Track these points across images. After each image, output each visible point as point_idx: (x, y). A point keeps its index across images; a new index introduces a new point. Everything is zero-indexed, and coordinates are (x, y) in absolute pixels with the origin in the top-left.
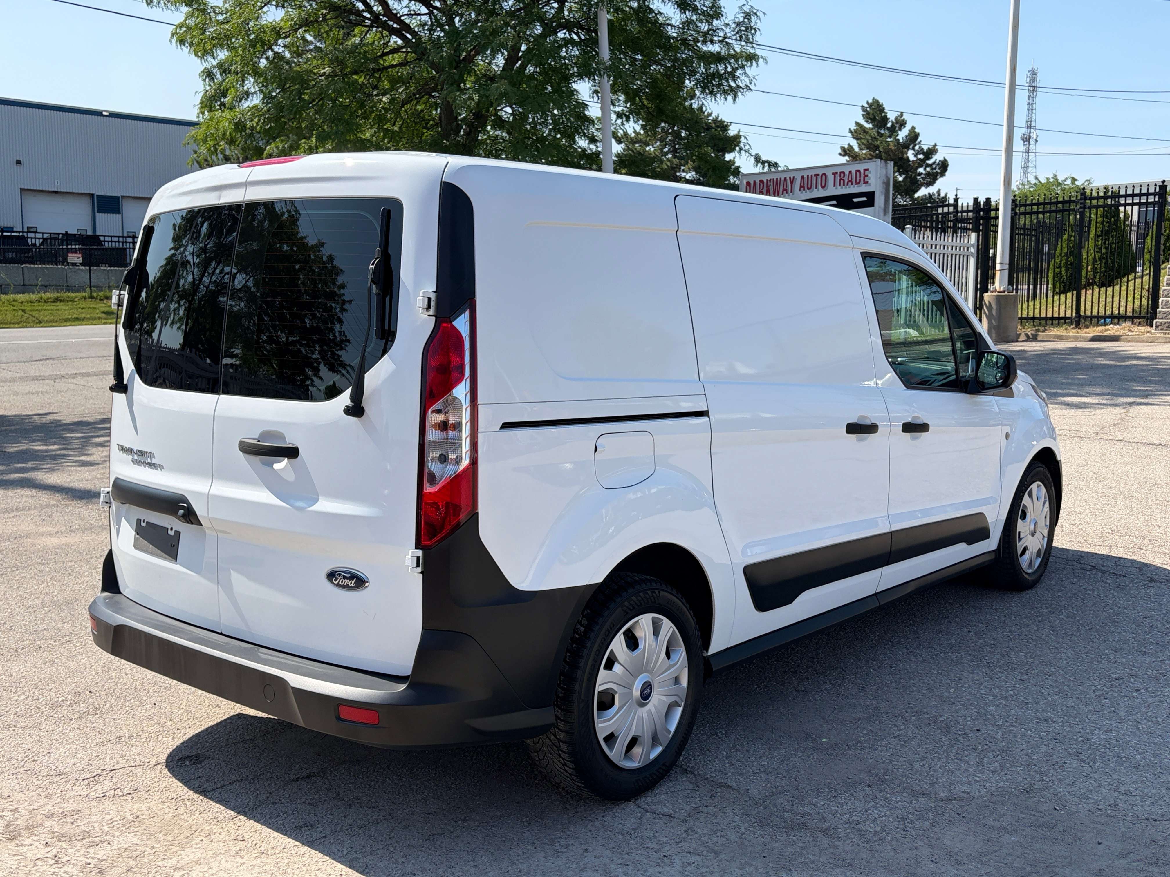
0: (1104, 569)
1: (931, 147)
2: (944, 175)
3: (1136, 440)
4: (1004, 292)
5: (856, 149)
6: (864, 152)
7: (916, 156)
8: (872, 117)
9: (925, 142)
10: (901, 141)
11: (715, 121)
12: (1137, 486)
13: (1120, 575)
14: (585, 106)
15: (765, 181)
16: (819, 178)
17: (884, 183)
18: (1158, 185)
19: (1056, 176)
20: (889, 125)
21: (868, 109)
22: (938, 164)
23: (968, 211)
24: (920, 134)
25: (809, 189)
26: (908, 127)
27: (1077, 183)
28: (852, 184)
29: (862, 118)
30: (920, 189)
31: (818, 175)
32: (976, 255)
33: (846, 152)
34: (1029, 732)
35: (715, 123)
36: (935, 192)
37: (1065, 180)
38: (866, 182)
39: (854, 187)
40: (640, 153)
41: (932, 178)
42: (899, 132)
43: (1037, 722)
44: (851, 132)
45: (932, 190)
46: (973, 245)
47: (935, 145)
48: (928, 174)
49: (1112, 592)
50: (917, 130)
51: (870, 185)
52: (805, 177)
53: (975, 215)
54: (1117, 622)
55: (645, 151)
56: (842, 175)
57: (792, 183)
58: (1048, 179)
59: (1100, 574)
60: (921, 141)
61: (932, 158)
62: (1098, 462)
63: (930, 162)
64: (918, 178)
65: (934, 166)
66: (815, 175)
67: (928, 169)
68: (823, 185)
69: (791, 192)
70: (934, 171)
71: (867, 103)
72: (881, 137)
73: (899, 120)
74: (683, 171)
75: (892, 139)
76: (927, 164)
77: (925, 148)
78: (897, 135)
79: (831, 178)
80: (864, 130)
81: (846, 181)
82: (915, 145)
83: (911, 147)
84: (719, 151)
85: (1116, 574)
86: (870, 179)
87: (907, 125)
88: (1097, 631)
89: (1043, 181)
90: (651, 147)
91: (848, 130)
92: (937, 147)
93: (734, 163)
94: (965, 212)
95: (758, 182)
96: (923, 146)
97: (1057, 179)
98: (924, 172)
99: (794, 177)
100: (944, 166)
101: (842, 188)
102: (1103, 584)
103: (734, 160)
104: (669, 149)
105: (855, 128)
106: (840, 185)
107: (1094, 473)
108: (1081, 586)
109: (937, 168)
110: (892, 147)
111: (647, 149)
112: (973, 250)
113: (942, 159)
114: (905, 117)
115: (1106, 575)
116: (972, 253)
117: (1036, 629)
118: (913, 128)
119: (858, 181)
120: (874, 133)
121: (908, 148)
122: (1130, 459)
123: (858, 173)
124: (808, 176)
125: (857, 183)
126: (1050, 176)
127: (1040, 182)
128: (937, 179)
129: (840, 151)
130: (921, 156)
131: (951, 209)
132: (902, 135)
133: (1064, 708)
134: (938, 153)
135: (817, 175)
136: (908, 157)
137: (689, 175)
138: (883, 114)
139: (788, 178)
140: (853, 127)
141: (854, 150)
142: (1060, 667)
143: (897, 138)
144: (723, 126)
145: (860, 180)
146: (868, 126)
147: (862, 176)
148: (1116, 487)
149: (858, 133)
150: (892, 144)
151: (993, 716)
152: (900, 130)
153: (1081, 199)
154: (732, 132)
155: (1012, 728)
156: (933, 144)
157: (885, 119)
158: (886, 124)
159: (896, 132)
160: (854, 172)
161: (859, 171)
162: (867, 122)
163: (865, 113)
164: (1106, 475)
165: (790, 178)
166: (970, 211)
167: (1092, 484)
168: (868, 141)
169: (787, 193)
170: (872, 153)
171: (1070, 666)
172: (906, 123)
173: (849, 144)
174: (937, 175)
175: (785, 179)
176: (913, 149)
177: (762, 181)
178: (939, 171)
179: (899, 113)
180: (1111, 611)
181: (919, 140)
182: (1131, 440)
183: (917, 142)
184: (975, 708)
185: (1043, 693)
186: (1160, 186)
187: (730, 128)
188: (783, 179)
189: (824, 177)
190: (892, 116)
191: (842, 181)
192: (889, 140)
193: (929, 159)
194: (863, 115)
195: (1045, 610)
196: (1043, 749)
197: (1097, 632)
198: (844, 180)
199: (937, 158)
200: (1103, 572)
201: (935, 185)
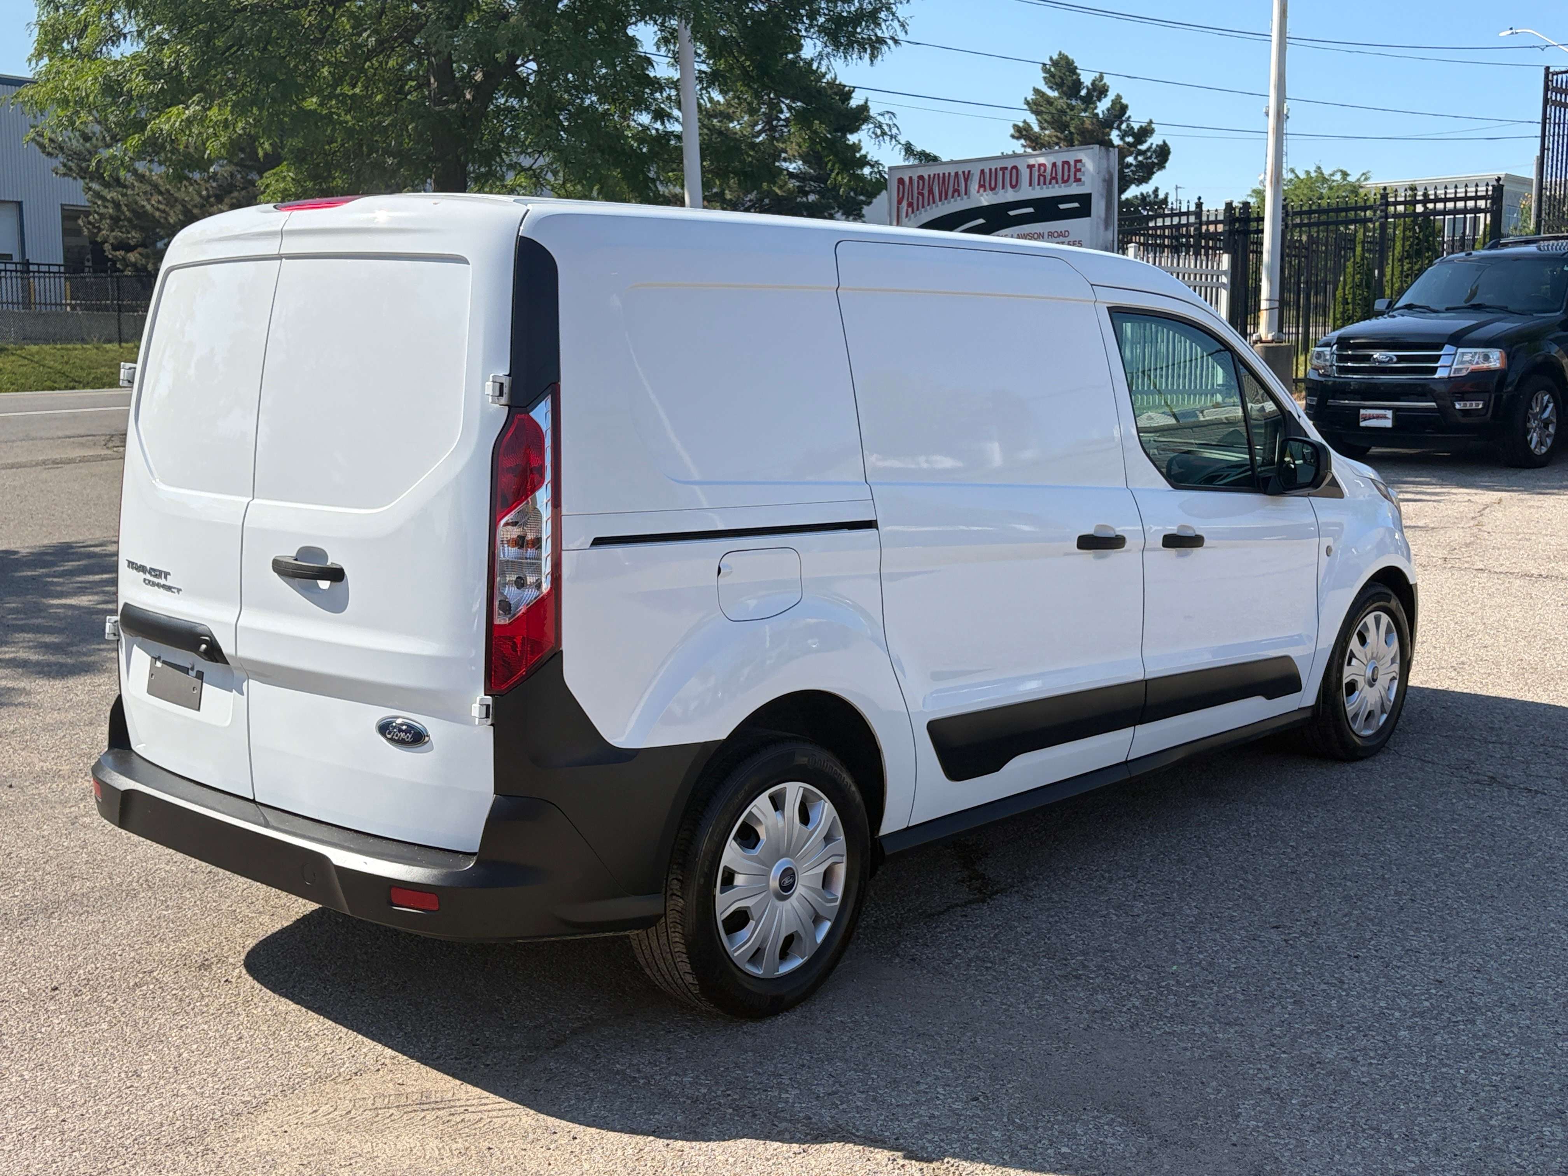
0: (1510, 781)
1: (1144, 125)
2: (1164, 167)
3: (1503, 569)
4: (1272, 341)
5: (1036, 128)
6: (1047, 132)
7: (1122, 138)
8: (1058, 80)
9: (1137, 118)
10: (1101, 116)
11: (832, 84)
12: (1523, 643)
13: (1536, 792)
14: (648, 61)
15: (926, 177)
16: (1007, 173)
17: (1104, 180)
18: (1490, 184)
19: (1319, 168)
20: (1083, 93)
21: (1053, 69)
22: (1155, 151)
23: (1216, 222)
24: (1130, 107)
25: (992, 189)
26: (1111, 96)
27: (1349, 179)
28: (1057, 182)
29: (1043, 82)
30: (1128, 187)
31: (1006, 168)
32: (1229, 287)
33: (1022, 132)
34: (1473, 1075)
35: (831, 88)
36: (1151, 193)
37: (1332, 175)
38: (1078, 180)
39: (1060, 187)
40: (720, 133)
41: (1146, 172)
42: (1098, 104)
43: (1481, 1057)
44: (1027, 103)
45: (1146, 188)
46: (1224, 273)
47: (1151, 122)
48: (1140, 165)
49: (1532, 821)
50: (1124, 101)
51: (1083, 184)
52: (987, 171)
53: (1227, 228)
54: (1555, 874)
55: (728, 129)
56: (1042, 168)
57: (966, 180)
58: (1308, 173)
59: (1506, 791)
60: (1129, 117)
61: (1145, 141)
62: (1456, 605)
63: (1144, 147)
64: (1126, 171)
65: (1149, 154)
66: (1001, 169)
67: (1140, 158)
68: (1014, 183)
69: (966, 194)
70: (1150, 161)
71: (1051, 59)
72: (1072, 110)
73: (1097, 85)
74: (785, 160)
75: (1087, 114)
76: (1139, 150)
77: (1136, 126)
78: (1096, 108)
79: (1025, 173)
80: (1049, 101)
81: (1048, 178)
82: (1122, 123)
83: (1115, 125)
84: (836, 131)
85: (1530, 791)
86: (1084, 175)
87: (1108, 93)
88: (1528, 889)
89: (1302, 176)
90: (736, 123)
91: (1023, 100)
92: (1153, 126)
93: (860, 149)
94: (1212, 223)
95: (915, 178)
96: (1133, 124)
97: (1322, 173)
98: (1134, 163)
99: (969, 172)
100: (1163, 152)
101: (1042, 188)
102: (1514, 809)
103: (859, 144)
104: (763, 127)
105: (1034, 97)
106: (1039, 184)
107: (1457, 623)
108: (1483, 812)
109: (1154, 156)
110: (1088, 124)
111: (731, 125)
112: (1224, 279)
113: (1160, 143)
114: (1107, 80)
115: (1516, 792)
116: (1224, 284)
117: (1434, 888)
118: (1119, 97)
119: (1066, 178)
120: (1062, 103)
121: (1111, 128)
122: (1504, 600)
123: (1066, 166)
124: (990, 170)
125: (1064, 182)
126: (1312, 170)
127: (1297, 177)
128: (1153, 173)
129: (1012, 131)
130: (1130, 139)
131: (1192, 219)
132: (1103, 106)
133: (1516, 1030)
134: (1154, 135)
135: (1004, 169)
136: (1111, 141)
137: (794, 165)
138: (1075, 77)
139: (960, 173)
140: (1031, 96)
141: (1032, 129)
142: (1490, 956)
143: (1096, 111)
144: (845, 94)
145: (1069, 176)
146: (1053, 94)
147: (1073, 170)
148: (1493, 644)
149: (1040, 103)
150: (1087, 122)
151: (1408, 1046)
152: (1100, 100)
153: (1381, 205)
154: (855, 102)
155: (1444, 1070)
156: (1147, 120)
157: (1078, 84)
158: (1079, 91)
159: (1094, 103)
160: (1059, 164)
161: (1067, 163)
162: (1051, 88)
163: (1047, 75)
164: (1474, 626)
165: (964, 172)
166: (1220, 222)
167: (1457, 641)
168: (1053, 117)
169: (959, 195)
170: (1059, 134)
171: (1504, 953)
172: (1107, 91)
173: (1025, 122)
174: (1154, 167)
175: (957, 174)
176: (1119, 128)
177: (921, 178)
178: (1156, 161)
179: (1097, 75)
180: (1540, 853)
181: (1127, 116)
182: (1496, 570)
183: (1124, 118)
184: (1379, 1034)
185: (1476, 1003)
186: (1493, 186)
187: (854, 95)
188: (953, 174)
189: (1014, 171)
190: (1087, 79)
191: (1042, 178)
192: (1083, 114)
193: (1142, 142)
194: (1045, 78)
195: (1440, 855)
196: (1502, 1106)
197: (1529, 892)
198: (1045, 177)
199: (1154, 141)
200: (1510, 788)
201: (1150, 182)
